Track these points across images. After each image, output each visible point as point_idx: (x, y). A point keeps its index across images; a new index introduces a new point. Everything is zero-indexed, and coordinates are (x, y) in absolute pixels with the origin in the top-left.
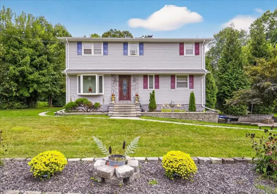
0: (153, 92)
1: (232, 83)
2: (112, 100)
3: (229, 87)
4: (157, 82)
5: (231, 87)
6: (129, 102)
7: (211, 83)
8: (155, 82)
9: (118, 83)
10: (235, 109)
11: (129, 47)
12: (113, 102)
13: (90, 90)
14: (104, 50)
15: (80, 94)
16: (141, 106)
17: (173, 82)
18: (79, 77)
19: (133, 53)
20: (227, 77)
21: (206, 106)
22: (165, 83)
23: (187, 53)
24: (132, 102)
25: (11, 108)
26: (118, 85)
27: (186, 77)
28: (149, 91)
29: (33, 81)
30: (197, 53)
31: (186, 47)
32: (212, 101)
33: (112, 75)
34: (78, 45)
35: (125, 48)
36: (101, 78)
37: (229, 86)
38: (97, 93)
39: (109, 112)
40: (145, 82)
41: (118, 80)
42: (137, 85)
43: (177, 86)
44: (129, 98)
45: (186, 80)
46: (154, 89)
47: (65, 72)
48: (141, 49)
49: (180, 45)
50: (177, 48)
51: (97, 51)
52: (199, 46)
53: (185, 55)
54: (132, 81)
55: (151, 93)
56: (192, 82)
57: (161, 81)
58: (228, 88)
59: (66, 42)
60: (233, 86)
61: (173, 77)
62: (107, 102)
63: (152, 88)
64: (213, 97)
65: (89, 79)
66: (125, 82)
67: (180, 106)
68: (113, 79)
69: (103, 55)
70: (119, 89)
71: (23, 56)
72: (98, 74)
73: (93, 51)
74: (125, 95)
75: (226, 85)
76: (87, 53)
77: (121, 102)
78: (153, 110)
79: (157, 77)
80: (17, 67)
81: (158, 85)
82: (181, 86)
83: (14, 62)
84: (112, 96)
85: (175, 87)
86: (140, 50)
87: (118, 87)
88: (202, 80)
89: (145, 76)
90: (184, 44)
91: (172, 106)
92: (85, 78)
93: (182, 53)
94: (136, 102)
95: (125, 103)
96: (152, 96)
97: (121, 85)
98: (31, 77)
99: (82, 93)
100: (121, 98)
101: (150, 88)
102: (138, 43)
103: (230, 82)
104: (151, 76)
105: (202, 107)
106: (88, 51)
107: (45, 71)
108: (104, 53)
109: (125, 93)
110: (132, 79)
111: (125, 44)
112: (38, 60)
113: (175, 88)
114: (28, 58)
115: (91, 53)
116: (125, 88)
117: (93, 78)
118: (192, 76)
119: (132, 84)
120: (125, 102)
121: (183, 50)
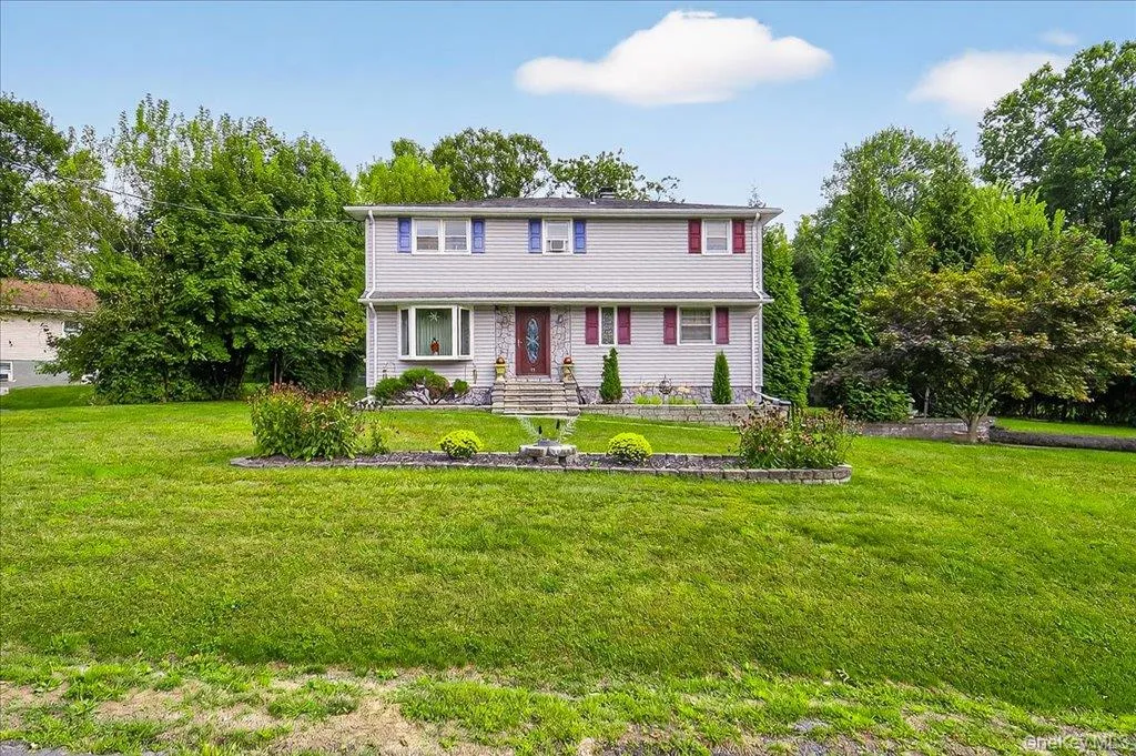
0: (613, 352)
1: (858, 326)
2: (497, 375)
3: (850, 338)
4: (625, 326)
5: (854, 338)
6: (545, 379)
7: (793, 326)
8: (620, 327)
9: (513, 328)
10: (869, 403)
11: (546, 231)
12: (501, 379)
13: (435, 348)
14: (473, 239)
15: (406, 358)
16: (578, 390)
17: (670, 325)
18: (405, 314)
19: (557, 246)
20: (843, 310)
21: (763, 392)
22: (647, 331)
23: (709, 248)
24: (554, 379)
25: (175, 397)
26: (513, 334)
27: (707, 311)
28: (604, 349)
29: (247, 320)
30: (739, 247)
31: (706, 231)
32: (796, 378)
33: (498, 308)
34: (400, 225)
35: (535, 235)
36: (465, 314)
37: (851, 335)
38: (455, 357)
39: (494, 405)
40: (591, 326)
41: (513, 319)
42: (568, 336)
43: (683, 338)
44: (543, 368)
45: (709, 320)
46: (615, 345)
47: (366, 299)
48: (580, 236)
49: (690, 227)
50: (681, 234)
51: (455, 242)
52: (743, 229)
53: (703, 253)
54: (553, 324)
55: (605, 357)
56: (723, 325)
57: (637, 323)
58: (847, 339)
59: (368, 216)
60: (861, 334)
61: (670, 312)
62: (484, 382)
63: (612, 342)
64: (799, 366)
65: (433, 316)
66: (533, 325)
67: (687, 391)
68: (500, 318)
69: (470, 253)
70: (516, 343)
71: (223, 247)
72: (458, 304)
73: (442, 243)
74: (534, 360)
75: (841, 333)
76: (426, 247)
77: (523, 379)
78: (612, 399)
79: (625, 311)
80: (202, 278)
81: (629, 334)
82: (694, 338)
83: (198, 264)
84: (498, 363)
85: (676, 339)
86: (576, 239)
87: (513, 340)
88: (753, 320)
89: (591, 311)
90: (703, 223)
91: (665, 390)
92: (422, 314)
93: (695, 248)
94: (566, 380)
95: (534, 381)
96: (611, 364)
97: (522, 334)
98: (241, 308)
99: (413, 356)
100: (523, 368)
101: (604, 342)
102: (572, 223)
103: (854, 322)
104: (608, 310)
105: (753, 394)
106: (427, 243)
107: (280, 290)
108: (474, 246)
109: (533, 357)
110: (554, 317)
111: (535, 221)
112: (260, 257)
113: (675, 343)
114: (236, 254)
115: (436, 248)
116: (532, 341)
117: (445, 314)
118: (723, 311)
119: (554, 330)
120: (534, 379)
121: (700, 239)
